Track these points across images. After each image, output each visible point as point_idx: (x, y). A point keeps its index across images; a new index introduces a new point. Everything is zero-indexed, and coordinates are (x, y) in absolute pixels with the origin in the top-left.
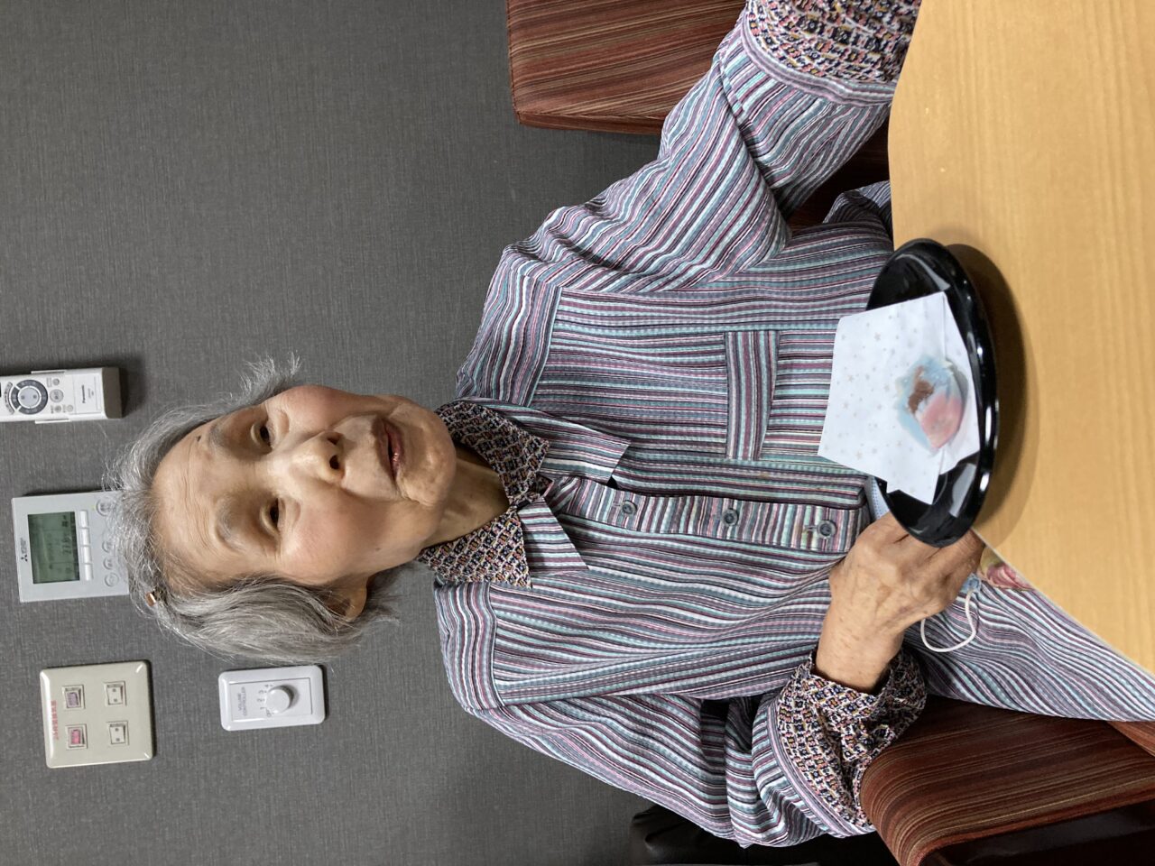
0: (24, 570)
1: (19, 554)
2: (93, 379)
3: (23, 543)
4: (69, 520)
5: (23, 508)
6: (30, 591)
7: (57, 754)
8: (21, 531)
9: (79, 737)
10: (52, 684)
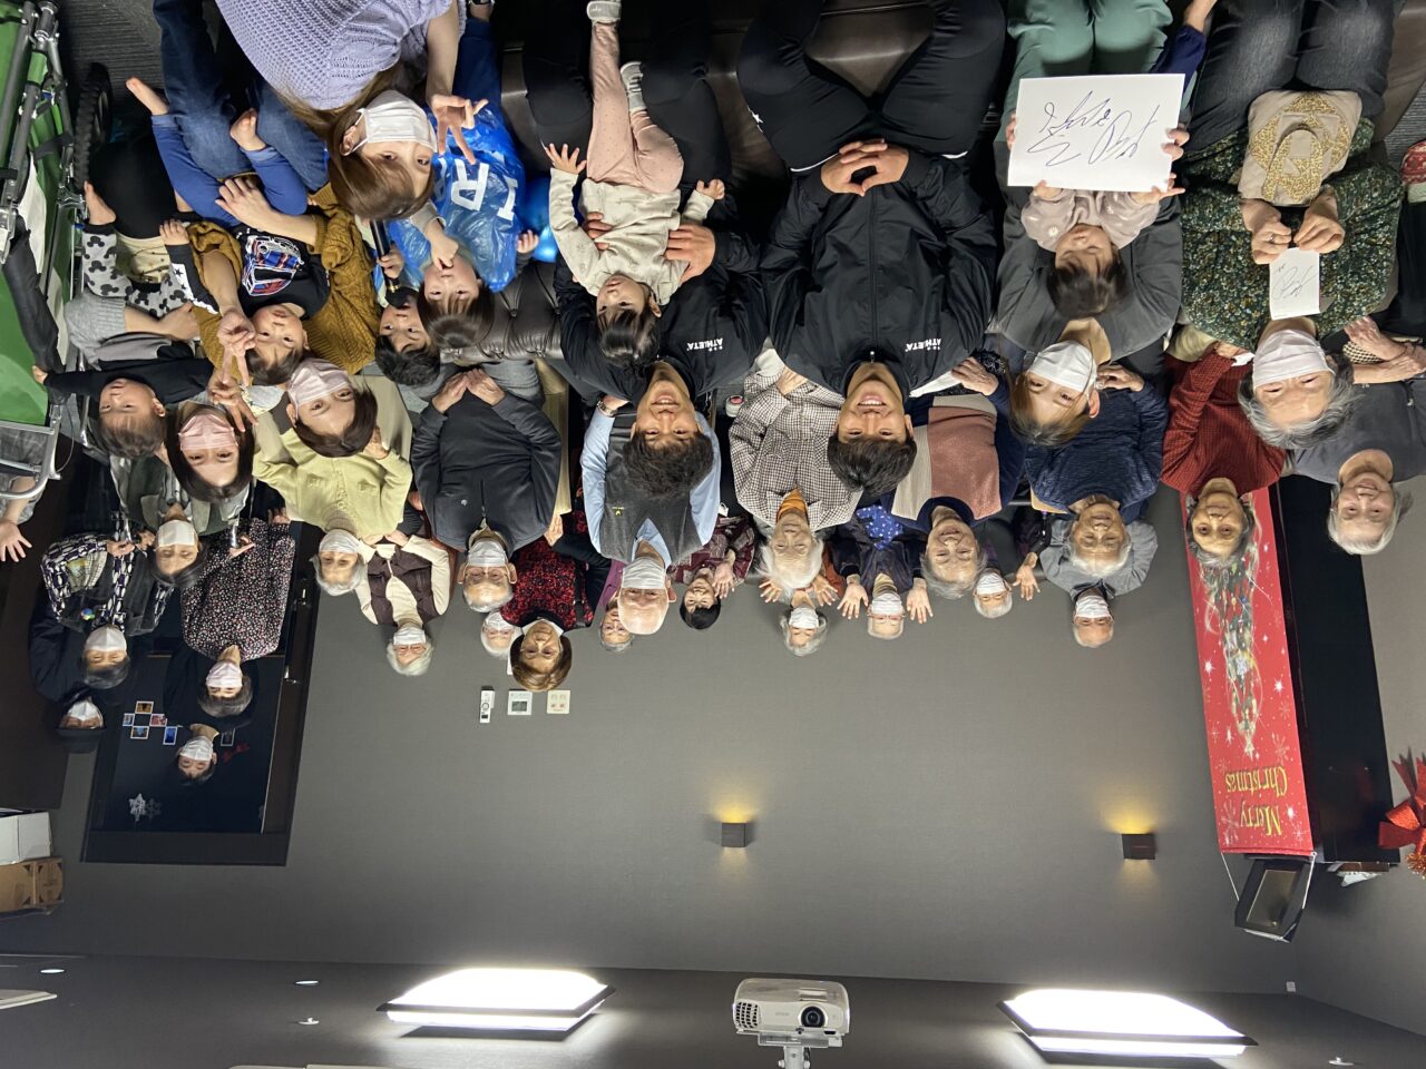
0: (523, 713)
1: (520, 714)
2: (484, 692)
3: (517, 713)
4: (514, 704)
5: (510, 712)
6: (528, 712)
7: (566, 711)
8: (515, 713)
9: (562, 706)
10: (550, 711)
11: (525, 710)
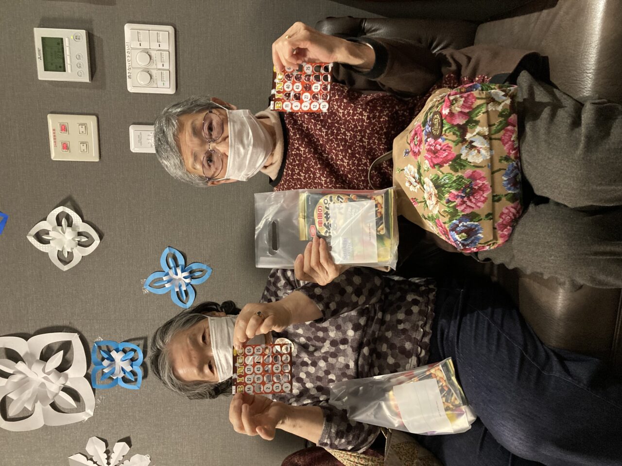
1: (37, 56)
3: (39, 51)
4: (60, 41)
5: (40, 33)
6: (44, 75)
7: (56, 154)
8: (38, 45)
9: (66, 147)
10: (53, 122)
11: (46, 69)
